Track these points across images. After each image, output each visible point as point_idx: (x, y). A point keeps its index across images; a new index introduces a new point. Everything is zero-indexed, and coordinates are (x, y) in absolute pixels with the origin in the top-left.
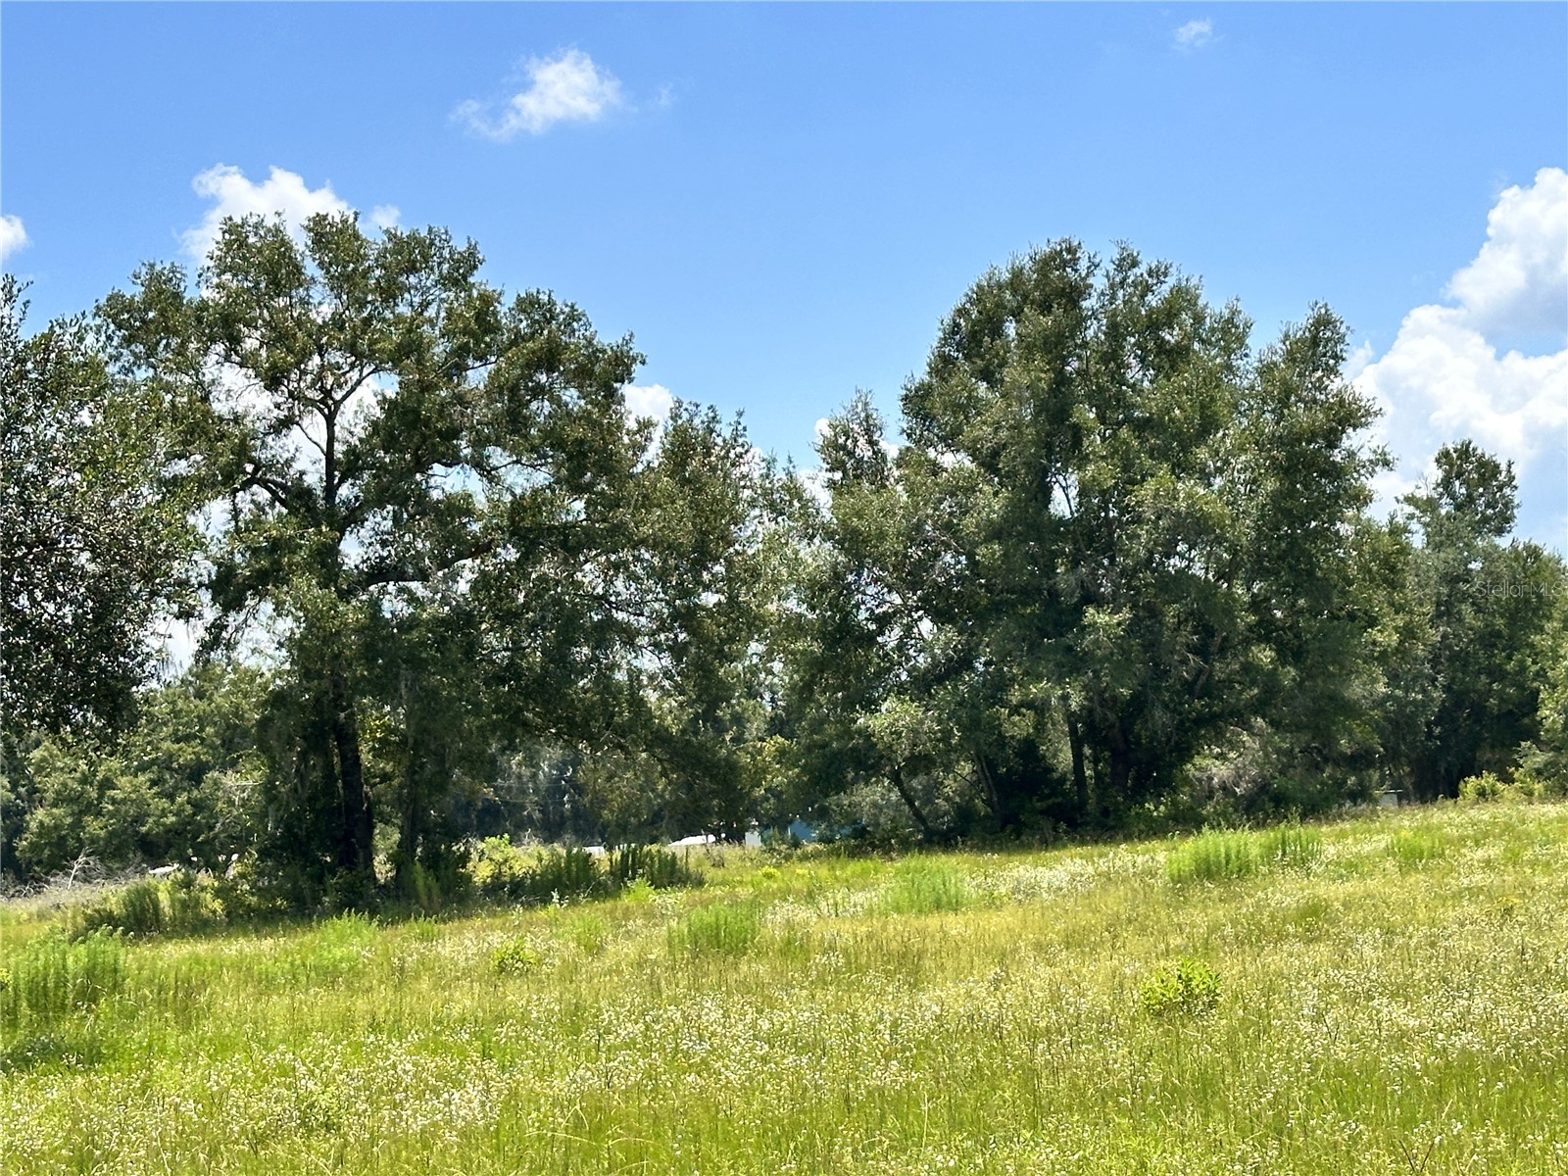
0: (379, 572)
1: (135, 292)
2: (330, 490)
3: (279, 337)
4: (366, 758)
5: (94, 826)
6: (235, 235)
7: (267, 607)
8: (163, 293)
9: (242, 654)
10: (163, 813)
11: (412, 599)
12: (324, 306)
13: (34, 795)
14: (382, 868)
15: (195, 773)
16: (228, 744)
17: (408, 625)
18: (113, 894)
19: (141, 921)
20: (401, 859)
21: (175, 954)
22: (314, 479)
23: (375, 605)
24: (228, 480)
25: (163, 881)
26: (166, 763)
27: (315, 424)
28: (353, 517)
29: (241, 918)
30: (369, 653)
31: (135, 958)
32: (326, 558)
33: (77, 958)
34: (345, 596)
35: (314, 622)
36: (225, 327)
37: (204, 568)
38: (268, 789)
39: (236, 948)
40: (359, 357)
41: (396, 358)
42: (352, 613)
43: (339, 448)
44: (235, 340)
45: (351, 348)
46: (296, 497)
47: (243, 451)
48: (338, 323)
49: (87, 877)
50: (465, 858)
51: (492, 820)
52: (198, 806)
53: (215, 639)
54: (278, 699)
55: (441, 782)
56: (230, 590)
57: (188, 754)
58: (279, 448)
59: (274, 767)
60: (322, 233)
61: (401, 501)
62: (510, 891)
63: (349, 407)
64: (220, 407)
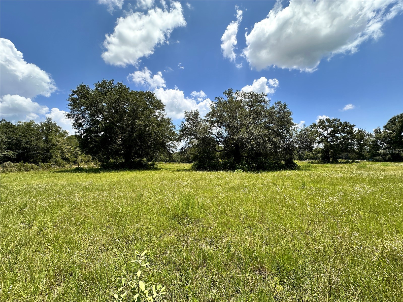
0: (331, 141)
1: (312, 125)
2: (327, 136)
3: (323, 126)
4: (330, 153)
5: (309, 157)
6: (320, 120)
7: (322, 144)
8: (314, 124)
9: (320, 147)
10: (314, 156)
11: (334, 143)
12: (327, 124)
13: (304, 155)
14: (331, 161)
15: (316, 154)
16: (319, 152)
17: (333, 145)
18: (310, 161)
19: (312, 163)
20: (332, 160)
21: (315, 165)
22: (326, 135)
23: (331, 143)
24: (319, 136)
25: (314, 160)
26: (314, 153)
27: (326, 132)
28: (329, 138)
29: (319, 163)
30: (330, 147)
31: (312, 165)
32: (327, 141)
33: (308, 165)
34: (328, 143)
35: (326, 145)
36: (319, 126)
37: (317, 141)
38: (322, 155)
39: (319, 165)
40: (330, 127)
41: (333, 127)
42: (329, 144)
43: (328, 133)
44: (320, 127)
45: (329, 127)
46: (325, 137)
47: (320, 134)
48: (328, 125)
49: (308, 160)
50: (338, 160)
51: (340, 158)
52: (316, 156)
53: (318, 146)
54: (323, 149)
55: (336, 155)
56: (319, 142)
57: (315, 153)
58: (323, 134)
59: (322, 154)
60: (327, 120)
61: (333, 137)
62: (341, 163)
63: (329, 131)
64: (318, 131)
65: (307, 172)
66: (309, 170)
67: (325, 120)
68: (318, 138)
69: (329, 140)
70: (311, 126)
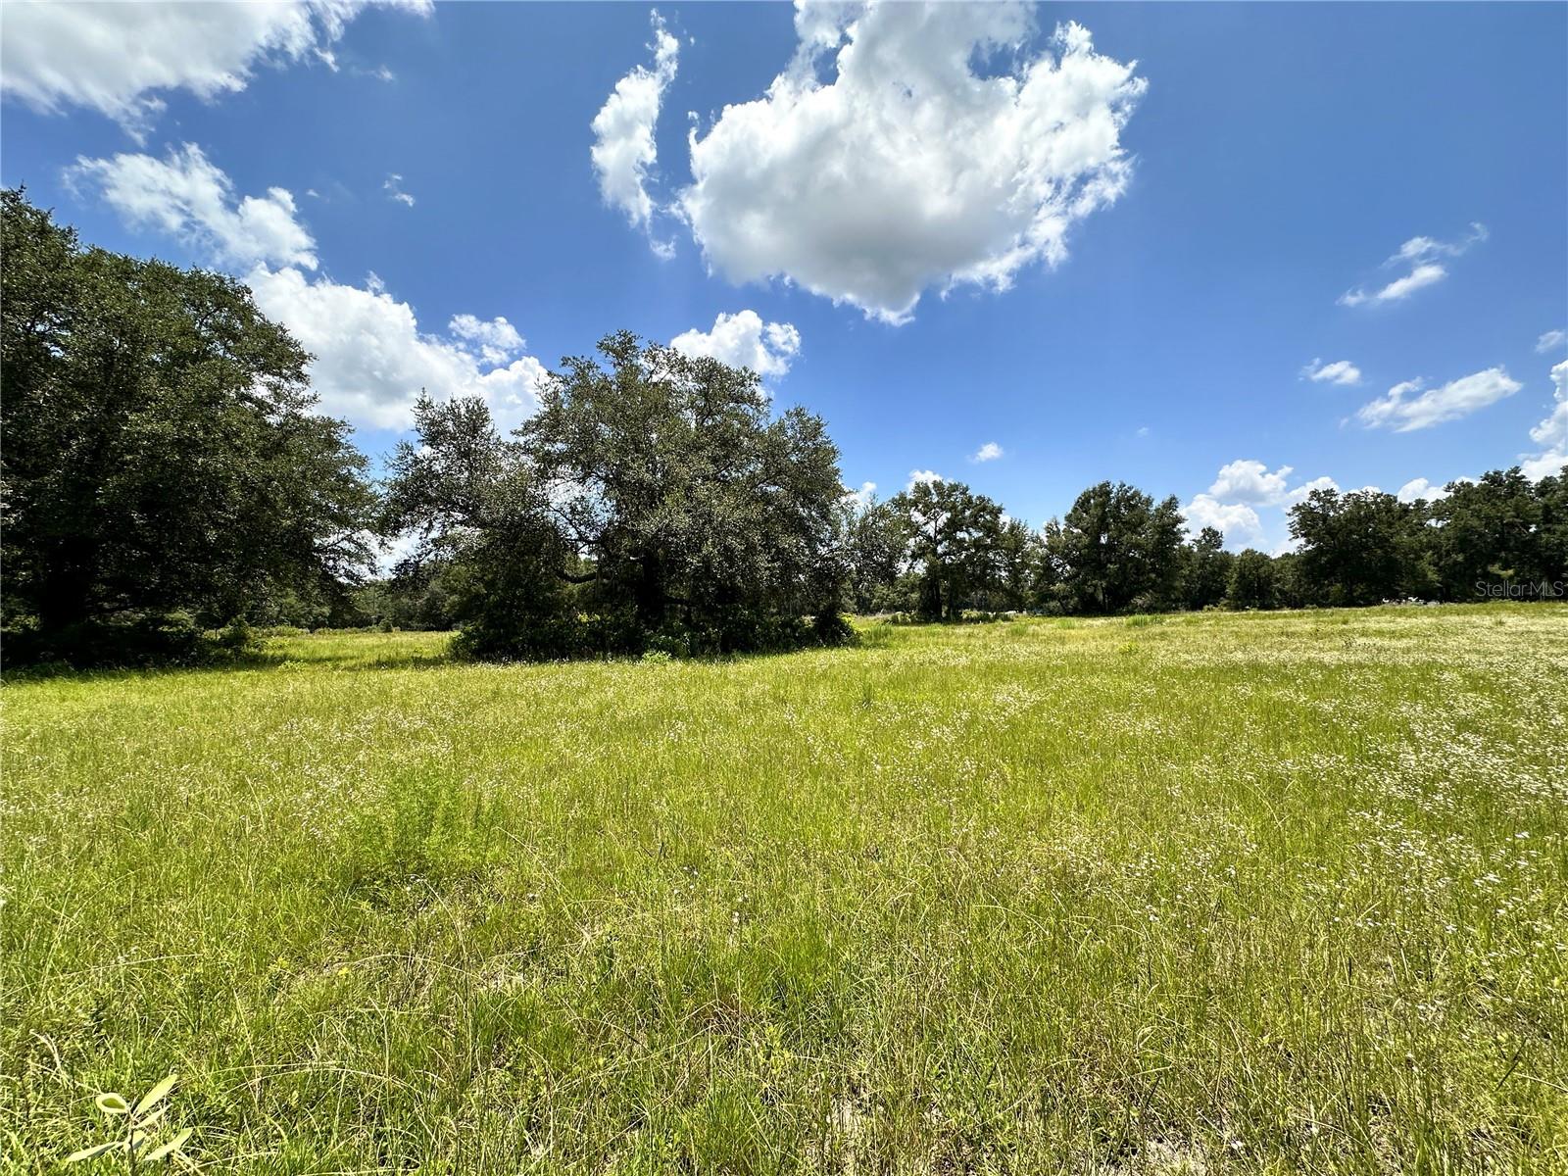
0: (945, 554)
1: (897, 497)
2: (936, 537)
3: (926, 505)
4: (941, 592)
5: (885, 603)
6: (918, 484)
7: (922, 560)
8: (903, 497)
9: (916, 571)
10: (899, 601)
11: (952, 559)
12: (935, 499)
13: (874, 597)
14: (944, 615)
15: (905, 594)
16: (912, 588)
17: (950, 564)
18: (889, 617)
19: (895, 622)
20: (947, 612)
21: (901, 628)
22: (932, 535)
23: (944, 560)
24: (915, 534)
25: (899, 614)
26: (900, 591)
27: (933, 523)
28: (940, 542)
29: (914, 623)
30: (942, 570)
31: (894, 629)
32: (934, 551)
33: (883, 628)
34: (938, 558)
35: (931, 564)
36: (915, 504)
37: (909, 553)
38: (921, 597)
39: (913, 628)
40: (943, 509)
41: (950, 510)
42: (939, 562)
43: (938, 528)
44: (917, 506)
45: (941, 507)
46: (929, 538)
47: (918, 529)
48: (938, 502)
49: (883, 613)
50: (961, 613)
51: (967, 606)
52: (905, 600)
53: (911, 566)
54: (924, 579)
55: (957, 597)
56: (915, 557)
57: (904, 590)
58: (925, 528)
59: (922, 593)
60: (935, 483)
61: (950, 539)
62: (970, 620)
63: (940, 520)
64: (913, 520)
65: (880, 652)
66: (886, 646)
67: (931, 486)
68: (911, 542)
69: (940, 549)
70: (894, 501)
